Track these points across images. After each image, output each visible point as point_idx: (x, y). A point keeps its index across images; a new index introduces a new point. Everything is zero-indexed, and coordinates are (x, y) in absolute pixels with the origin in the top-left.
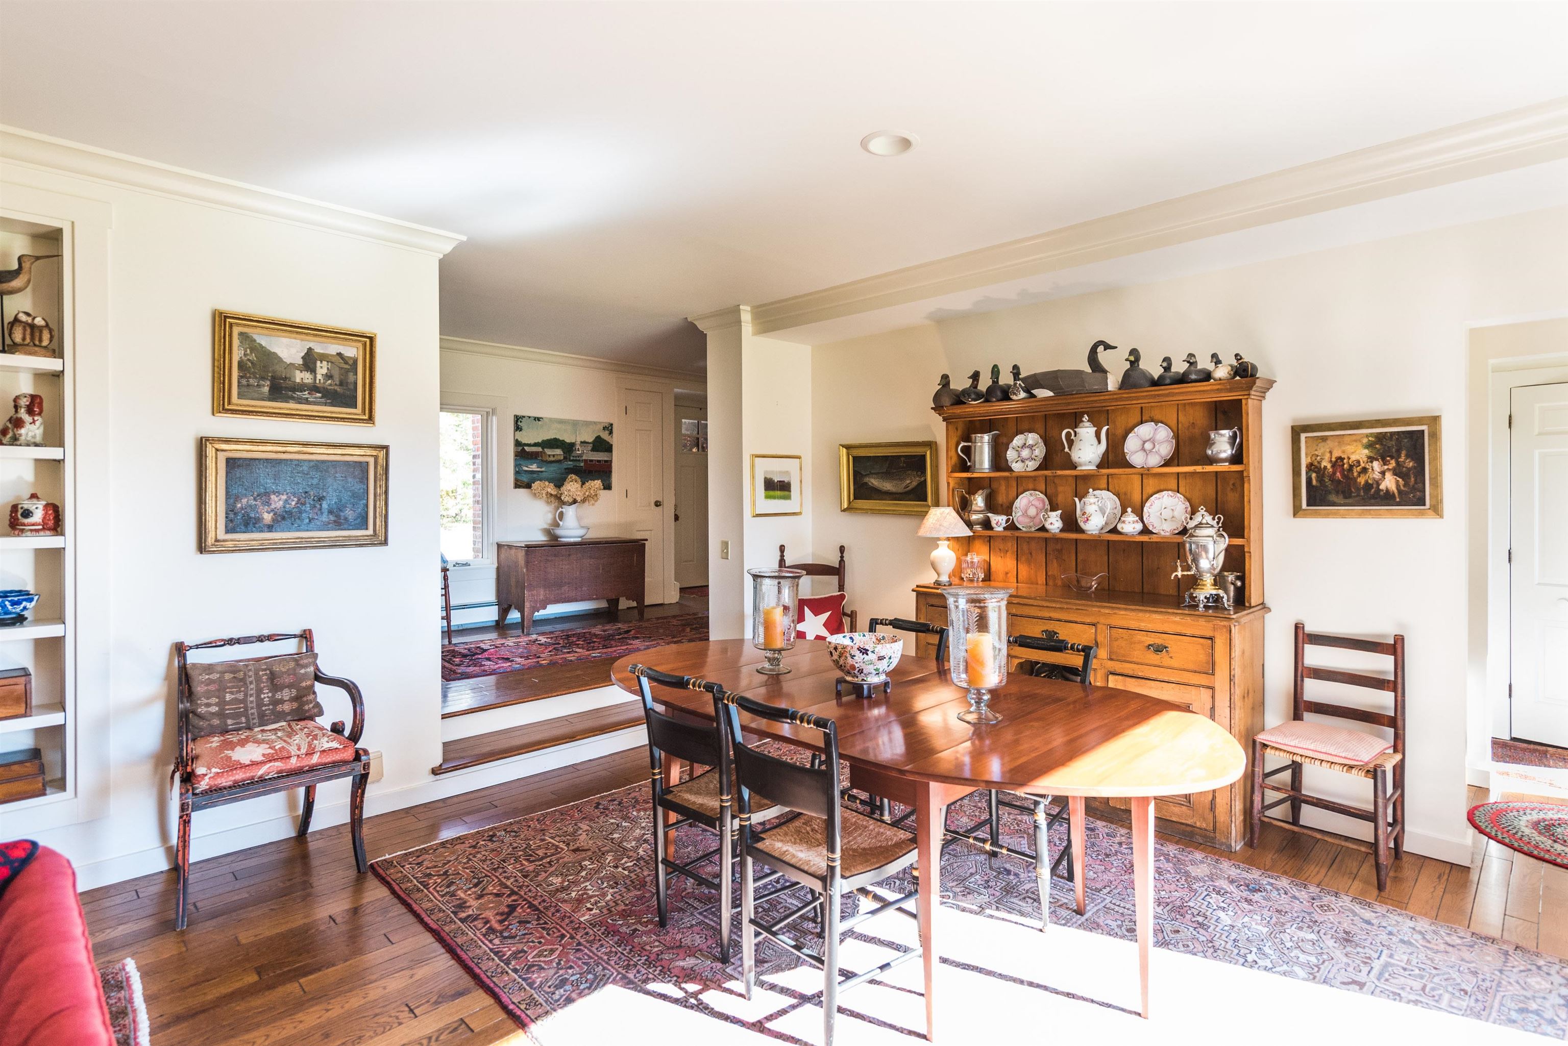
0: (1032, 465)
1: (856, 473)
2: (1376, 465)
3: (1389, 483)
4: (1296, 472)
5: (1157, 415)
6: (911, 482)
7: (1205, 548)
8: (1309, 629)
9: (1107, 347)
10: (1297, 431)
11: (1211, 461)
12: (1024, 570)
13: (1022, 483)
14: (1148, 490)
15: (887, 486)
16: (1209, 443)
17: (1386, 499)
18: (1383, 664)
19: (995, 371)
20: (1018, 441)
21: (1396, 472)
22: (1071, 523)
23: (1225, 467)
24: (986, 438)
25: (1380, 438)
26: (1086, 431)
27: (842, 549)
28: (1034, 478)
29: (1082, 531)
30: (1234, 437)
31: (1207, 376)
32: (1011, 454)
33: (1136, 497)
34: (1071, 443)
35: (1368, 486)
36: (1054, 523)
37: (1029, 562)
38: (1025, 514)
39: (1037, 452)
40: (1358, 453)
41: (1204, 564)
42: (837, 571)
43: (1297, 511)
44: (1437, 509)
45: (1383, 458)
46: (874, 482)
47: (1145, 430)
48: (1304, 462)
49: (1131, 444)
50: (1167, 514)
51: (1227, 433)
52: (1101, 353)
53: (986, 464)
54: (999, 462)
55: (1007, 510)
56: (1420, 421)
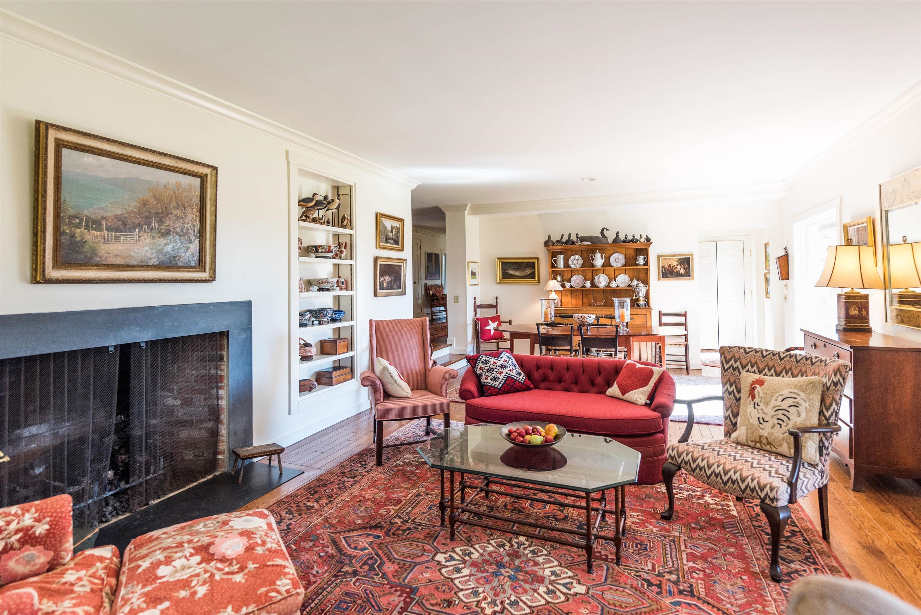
0: (578, 266)
1: (502, 269)
2: (679, 266)
3: (682, 271)
4: (659, 268)
5: (619, 251)
6: (528, 272)
7: (641, 290)
8: (663, 312)
9: (607, 230)
10: (659, 257)
11: (637, 265)
12: (574, 301)
13: (574, 272)
14: (617, 274)
15: (517, 273)
16: (636, 259)
17: (681, 275)
18: (681, 320)
19: (570, 235)
20: (572, 258)
21: (684, 268)
22: (593, 284)
23: (642, 267)
24: (562, 256)
25: (680, 259)
26: (598, 255)
27: (497, 298)
28: (578, 270)
29: (597, 287)
30: (644, 258)
31: (637, 240)
32: (570, 262)
33: (613, 276)
34: (593, 259)
35: (677, 272)
36: (588, 285)
37: (576, 298)
38: (575, 282)
39: (579, 262)
40: (675, 263)
41: (641, 294)
42: (495, 307)
43: (659, 279)
44: (693, 279)
45: (680, 264)
46: (511, 272)
47: (616, 255)
48: (661, 265)
49: (612, 260)
50: (623, 281)
51: (642, 257)
52: (605, 232)
53: (562, 266)
54: (567, 265)
55: (569, 281)
56: (689, 255)
